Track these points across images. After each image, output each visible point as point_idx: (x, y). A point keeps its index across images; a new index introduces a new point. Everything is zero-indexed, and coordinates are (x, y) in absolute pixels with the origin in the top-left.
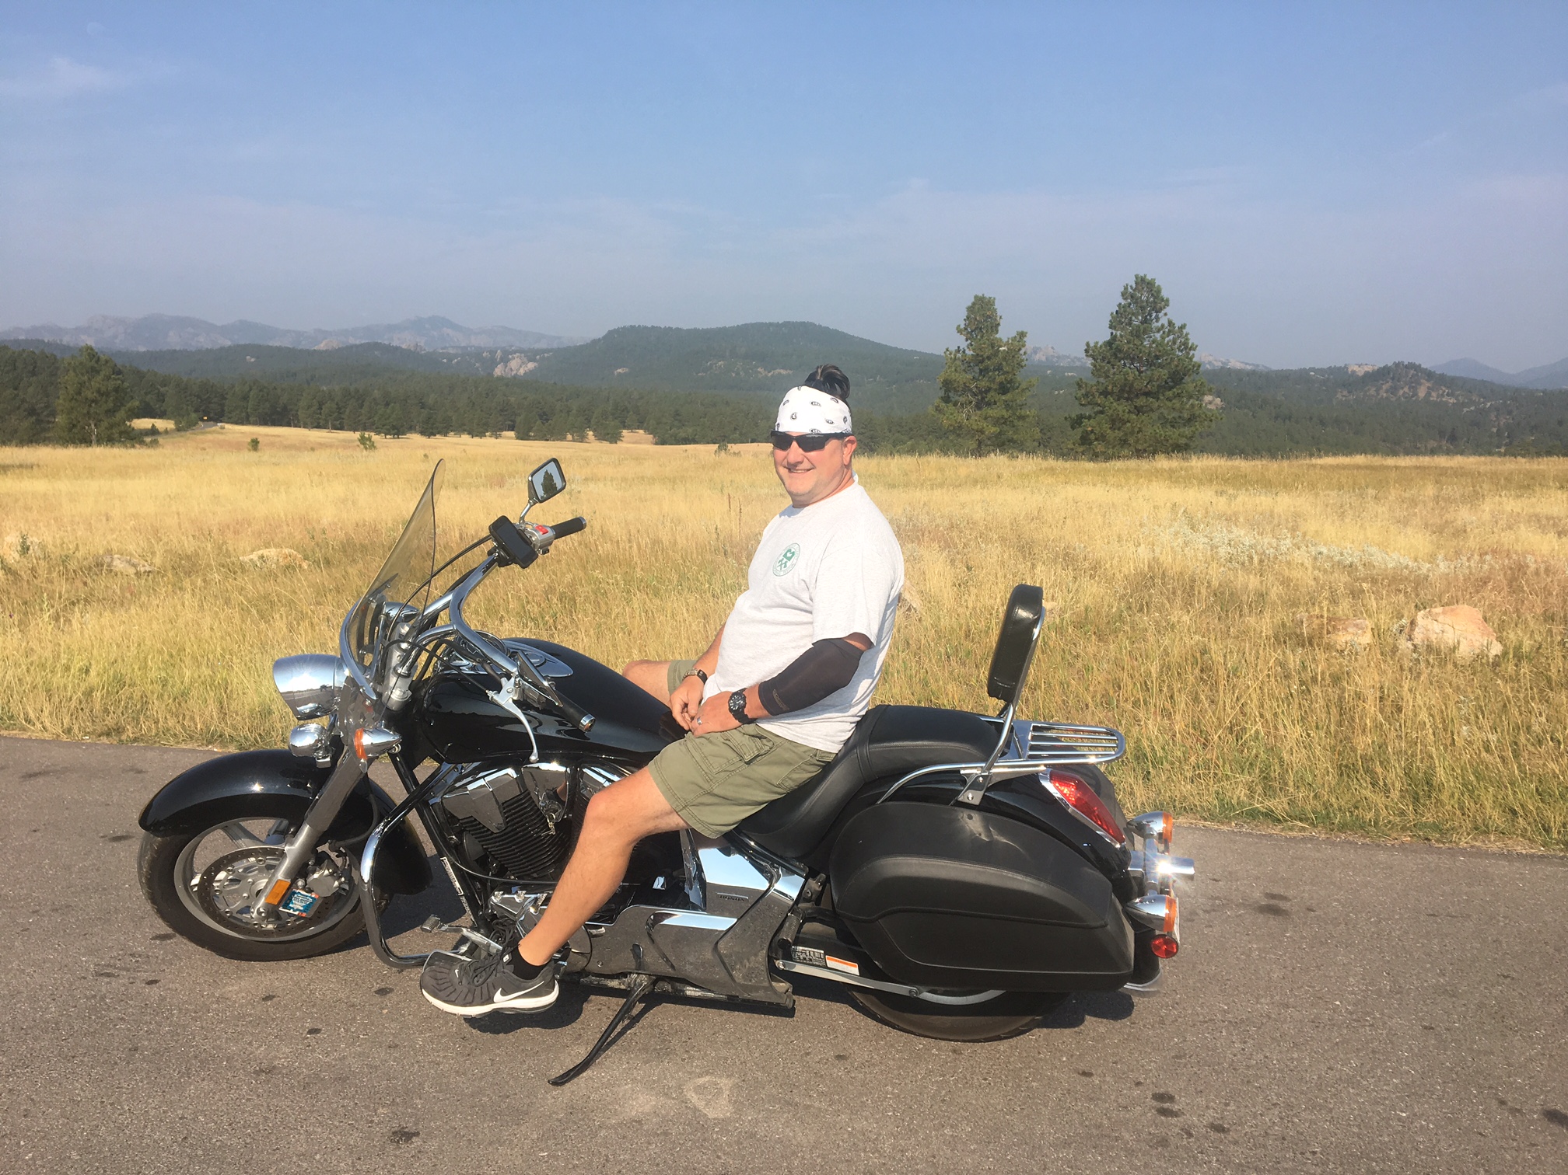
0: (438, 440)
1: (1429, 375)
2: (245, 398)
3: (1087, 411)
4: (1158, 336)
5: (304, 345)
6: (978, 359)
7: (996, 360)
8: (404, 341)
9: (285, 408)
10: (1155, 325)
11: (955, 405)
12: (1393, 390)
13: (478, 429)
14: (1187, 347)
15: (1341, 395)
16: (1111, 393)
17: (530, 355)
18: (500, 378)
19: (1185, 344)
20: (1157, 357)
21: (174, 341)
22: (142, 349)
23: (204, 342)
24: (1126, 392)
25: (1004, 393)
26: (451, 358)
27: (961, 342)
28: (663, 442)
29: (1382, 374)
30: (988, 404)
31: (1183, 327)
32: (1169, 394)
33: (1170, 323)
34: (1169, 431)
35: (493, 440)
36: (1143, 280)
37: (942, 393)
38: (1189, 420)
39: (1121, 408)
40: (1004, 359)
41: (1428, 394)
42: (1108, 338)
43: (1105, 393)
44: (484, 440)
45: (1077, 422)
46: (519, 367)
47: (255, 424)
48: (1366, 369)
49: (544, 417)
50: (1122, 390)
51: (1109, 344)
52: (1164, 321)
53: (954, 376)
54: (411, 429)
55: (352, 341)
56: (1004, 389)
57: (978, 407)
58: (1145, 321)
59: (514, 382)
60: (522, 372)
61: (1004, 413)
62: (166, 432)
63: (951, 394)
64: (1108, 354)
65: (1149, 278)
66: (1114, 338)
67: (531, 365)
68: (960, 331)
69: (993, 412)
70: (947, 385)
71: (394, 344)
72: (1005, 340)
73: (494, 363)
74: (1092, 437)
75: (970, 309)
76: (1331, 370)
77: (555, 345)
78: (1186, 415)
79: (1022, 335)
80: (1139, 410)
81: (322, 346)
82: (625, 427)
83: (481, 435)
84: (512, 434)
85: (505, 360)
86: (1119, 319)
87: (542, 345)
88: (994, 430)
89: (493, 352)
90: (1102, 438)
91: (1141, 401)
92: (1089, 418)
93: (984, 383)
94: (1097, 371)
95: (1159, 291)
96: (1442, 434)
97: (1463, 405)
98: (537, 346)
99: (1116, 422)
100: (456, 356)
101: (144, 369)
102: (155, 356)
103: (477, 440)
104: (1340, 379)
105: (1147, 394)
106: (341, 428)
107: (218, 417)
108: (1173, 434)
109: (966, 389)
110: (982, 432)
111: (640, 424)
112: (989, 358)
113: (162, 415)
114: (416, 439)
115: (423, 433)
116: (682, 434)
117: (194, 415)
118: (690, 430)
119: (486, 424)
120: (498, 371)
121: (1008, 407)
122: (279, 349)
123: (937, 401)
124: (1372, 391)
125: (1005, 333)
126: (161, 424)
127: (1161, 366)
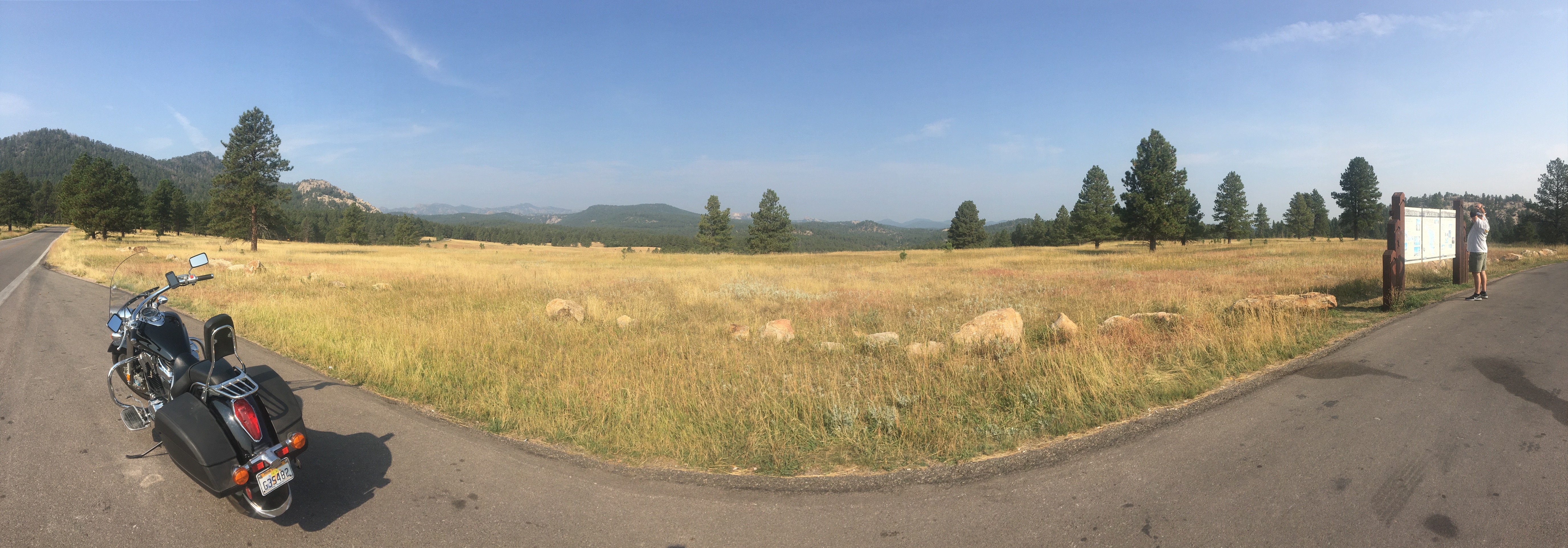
0: (524, 246)
1: (877, 224)
2: (459, 231)
3: (752, 236)
4: (776, 210)
5: (482, 213)
6: (713, 218)
7: (719, 218)
8: (515, 212)
9: (473, 234)
10: (775, 206)
11: (705, 234)
12: (866, 229)
13: (537, 242)
14: (786, 214)
15: (850, 230)
16: (760, 230)
17: (559, 216)
18: (548, 224)
19: (786, 213)
20: (776, 218)
21: (440, 212)
22: (431, 214)
23: (450, 212)
24: (765, 230)
25: (722, 230)
26: (531, 217)
27: (706, 212)
28: (608, 246)
29: (862, 224)
30: (717, 234)
31: (784, 207)
32: (781, 231)
33: (780, 206)
34: (781, 244)
35: (543, 246)
36: (770, 191)
37: (700, 230)
38: (788, 240)
39: (764, 236)
40: (722, 218)
41: (877, 230)
42: (759, 211)
43: (758, 230)
44: (540, 246)
45: (749, 241)
46: (555, 221)
47: (461, 239)
48: (857, 222)
49: (563, 238)
50: (764, 229)
51: (760, 213)
52: (778, 205)
53: (704, 224)
54: (514, 242)
55: (498, 212)
56: (722, 229)
57: (713, 235)
58: (772, 205)
59: (553, 226)
60: (556, 222)
61: (722, 237)
62: (433, 241)
63: (703, 231)
64: (759, 216)
65: (772, 190)
66: (761, 211)
67: (559, 220)
68: (706, 208)
69: (718, 237)
70: (701, 227)
71: (513, 213)
72: (722, 211)
73: (546, 219)
74: (754, 246)
75: (709, 200)
76: (846, 222)
77: (569, 213)
78: (787, 238)
79: (729, 209)
80: (770, 236)
81: (488, 213)
82: (593, 241)
83: (539, 244)
84: (550, 244)
85: (550, 218)
86: (762, 204)
87: (564, 213)
88: (718, 243)
89: (546, 215)
90: (757, 246)
91: (771, 233)
92: (753, 239)
93: (715, 227)
94: (755, 222)
95: (775, 195)
96: (882, 243)
97: (888, 233)
98: (562, 213)
99: (762, 241)
100: (533, 217)
101: (429, 221)
102: (434, 217)
103: (537, 246)
104: (849, 225)
105: (773, 231)
106: (490, 241)
107: (450, 236)
108: (783, 245)
109: (708, 228)
110: (714, 244)
111: (599, 240)
112: (716, 218)
113: (433, 236)
114: (516, 245)
115: (518, 244)
116: (615, 243)
117: (442, 236)
118: (618, 242)
119: (541, 241)
120: (548, 222)
121: (724, 235)
122: (474, 214)
123: (698, 233)
124: (860, 229)
125: (722, 209)
126: (432, 239)
127: (777, 221)
